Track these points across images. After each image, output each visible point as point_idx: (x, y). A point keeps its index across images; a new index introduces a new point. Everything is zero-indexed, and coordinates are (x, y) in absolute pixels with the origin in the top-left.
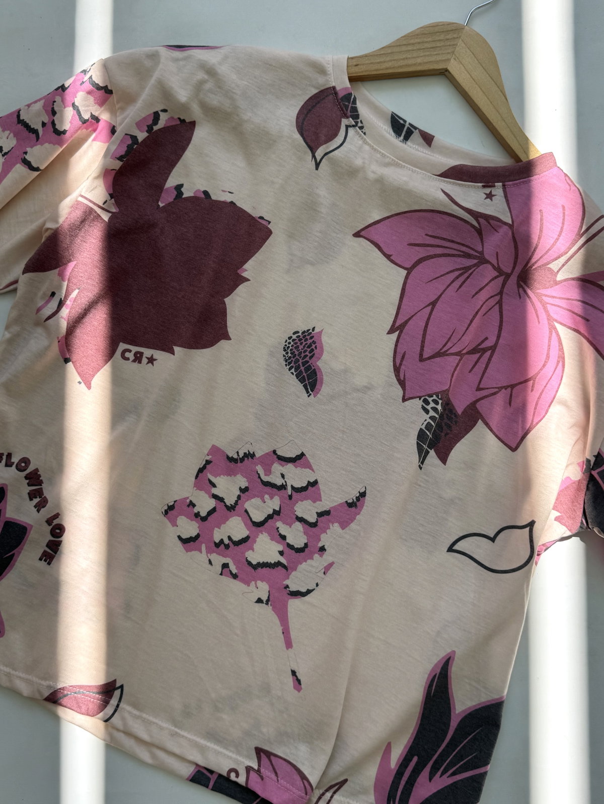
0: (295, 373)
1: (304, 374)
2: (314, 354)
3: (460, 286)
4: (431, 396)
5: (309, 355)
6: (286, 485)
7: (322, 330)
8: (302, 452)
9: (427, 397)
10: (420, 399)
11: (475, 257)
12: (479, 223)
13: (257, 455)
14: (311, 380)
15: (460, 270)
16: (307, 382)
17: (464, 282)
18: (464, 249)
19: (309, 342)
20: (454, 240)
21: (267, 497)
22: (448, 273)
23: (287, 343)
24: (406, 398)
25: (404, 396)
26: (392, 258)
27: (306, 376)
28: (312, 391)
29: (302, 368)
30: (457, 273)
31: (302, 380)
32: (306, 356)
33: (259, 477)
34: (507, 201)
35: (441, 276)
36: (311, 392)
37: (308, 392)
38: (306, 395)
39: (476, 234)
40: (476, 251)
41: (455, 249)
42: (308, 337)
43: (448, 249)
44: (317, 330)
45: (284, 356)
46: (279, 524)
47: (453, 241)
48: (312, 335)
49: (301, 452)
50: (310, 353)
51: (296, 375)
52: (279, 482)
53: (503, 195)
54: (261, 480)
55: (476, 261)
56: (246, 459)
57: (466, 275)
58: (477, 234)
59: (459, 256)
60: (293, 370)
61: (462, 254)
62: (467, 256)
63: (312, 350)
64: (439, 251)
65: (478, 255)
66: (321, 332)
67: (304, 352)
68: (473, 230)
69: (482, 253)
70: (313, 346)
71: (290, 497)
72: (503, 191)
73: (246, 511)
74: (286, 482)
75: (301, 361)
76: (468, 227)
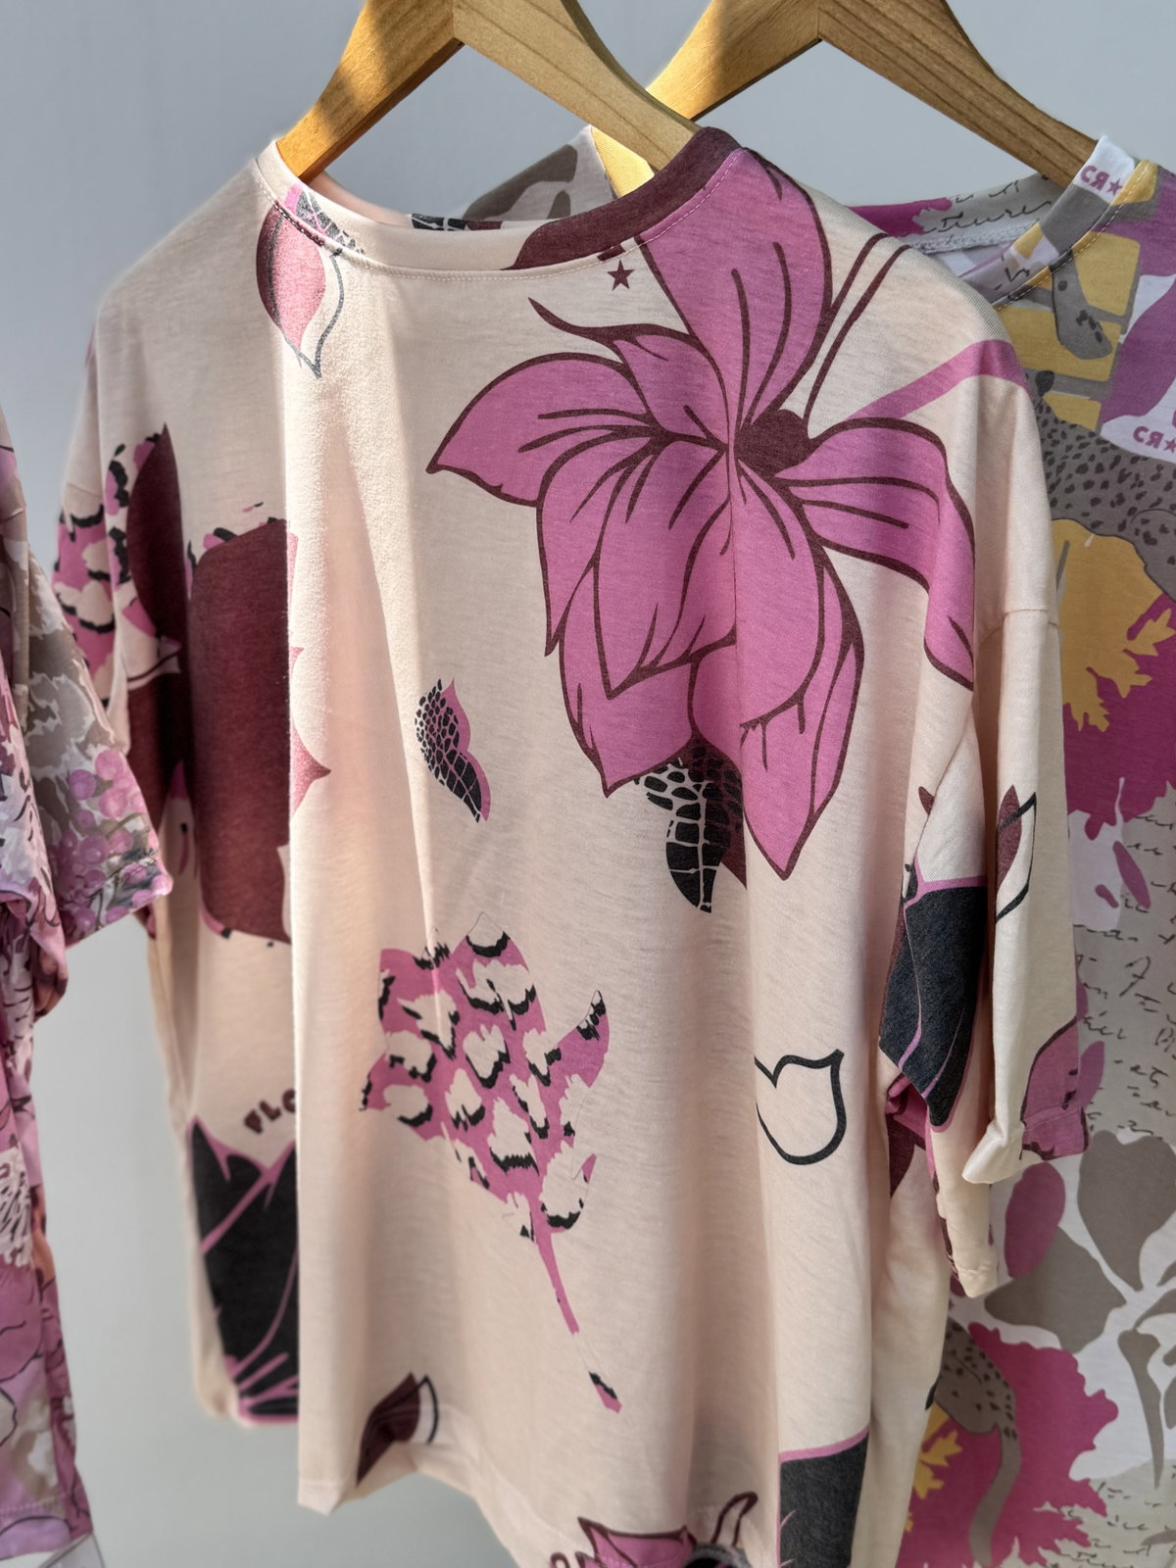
0: (445, 781)
1: (459, 778)
2: (458, 734)
3: (631, 508)
4: (661, 769)
5: (452, 738)
6: (501, 1001)
7: (453, 682)
8: (504, 934)
9: (652, 774)
10: (637, 783)
11: (636, 432)
12: (618, 352)
13: (452, 950)
14: (471, 787)
15: (617, 471)
16: (467, 792)
17: (635, 495)
18: (610, 420)
19: (443, 711)
20: (586, 406)
21: (483, 1028)
22: (598, 485)
23: (418, 725)
24: (609, 786)
25: (604, 784)
26: (504, 490)
27: (461, 781)
28: (479, 809)
29: (451, 767)
30: (614, 479)
31: (459, 792)
32: (448, 742)
33: (465, 992)
34: (658, 274)
35: (590, 496)
36: (478, 812)
37: (474, 813)
38: (474, 818)
39: (620, 378)
40: (635, 417)
41: (595, 428)
42: (438, 704)
43: (583, 433)
44: (445, 685)
45: (423, 751)
46: (514, 1080)
47: (586, 412)
48: (441, 698)
49: (501, 934)
50: (451, 734)
51: (448, 782)
52: (489, 997)
53: (645, 265)
54: (469, 998)
55: (643, 441)
56: (440, 958)
57: (634, 478)
58: (623, 378)
59: (606, 439)
60: (441, 776)
61: (610, 432)
62: (621, 433)
63: (452, 728)
64: (569, 442)
65: (643, 424)
66: (452, 687)
67: (444, 734)
68: (612, 371)
69: (649, 417)
70: (452, 720)
71: (513, 1023)
72: (644, 253)
73: (468, 1059)
74: (498, 996)
75: (445, 754)
76: (602, 368)
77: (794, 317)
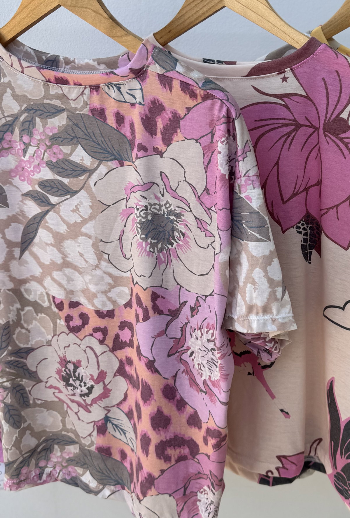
3: (290, 147)
4: (299, 223)
9: (297, 225)
10: (293, 228)
11: (291, 125)
12: (284, 101)
15: (285, 136)
17: (291, 143)
18: (282, 121)
22: (278, 141)
24: (284, 230)
34: (297, 79)
35: (275, 144)
39: (285, 109)
40: (290, 120)
41: (277, 124)
43: (271, 125)
47: (273, 119)
53: (293, 76)
55: (293, 127)
57: (290, 138)
59: (280, 127)
62: (285, 125)
64: (268, 128)
65: (293, 122)
68: (282, 107)
69: (295, 120)
72: (293, 73)
76: (279, 106)
77: (343, 91)
